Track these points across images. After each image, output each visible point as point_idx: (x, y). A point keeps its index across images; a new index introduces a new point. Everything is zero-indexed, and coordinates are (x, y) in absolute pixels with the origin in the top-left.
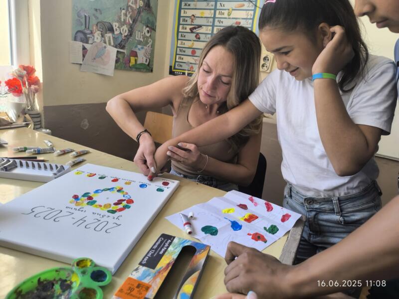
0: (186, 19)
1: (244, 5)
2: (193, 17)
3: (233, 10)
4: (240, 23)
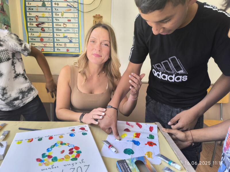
0: (32, 18)
1: (71, 10)
2: (37, 17)
3: (64, 12)
4: (70, 21)
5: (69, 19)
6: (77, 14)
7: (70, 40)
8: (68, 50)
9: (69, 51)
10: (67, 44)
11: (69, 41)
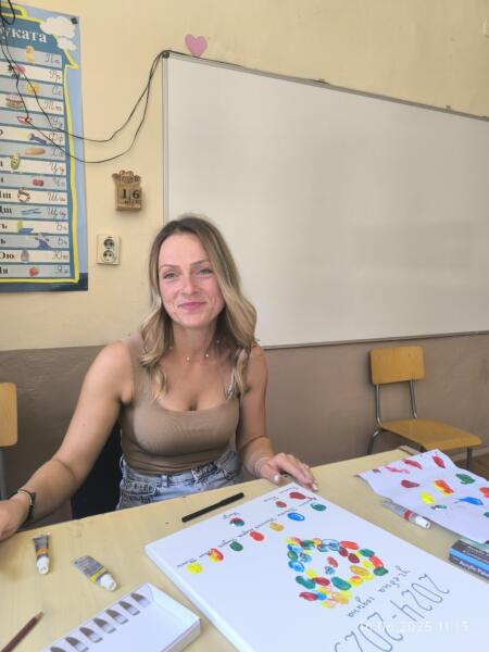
1: (43, 152)
3: (21, 158)
4: (42, 183)
5: (37, 178)
6: (64, 166)
7: (41, 241)
8: (33, 273)
9: (37, 273)
10: (30, 252)
11: (37, 244)
